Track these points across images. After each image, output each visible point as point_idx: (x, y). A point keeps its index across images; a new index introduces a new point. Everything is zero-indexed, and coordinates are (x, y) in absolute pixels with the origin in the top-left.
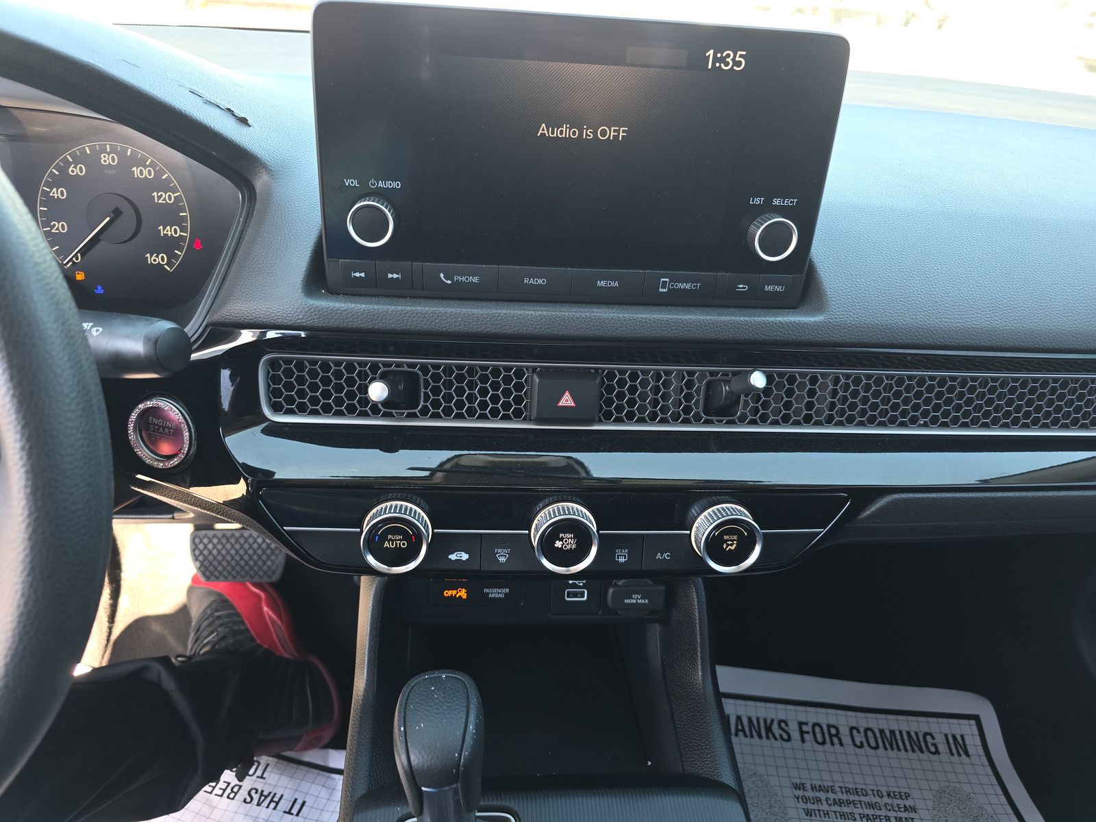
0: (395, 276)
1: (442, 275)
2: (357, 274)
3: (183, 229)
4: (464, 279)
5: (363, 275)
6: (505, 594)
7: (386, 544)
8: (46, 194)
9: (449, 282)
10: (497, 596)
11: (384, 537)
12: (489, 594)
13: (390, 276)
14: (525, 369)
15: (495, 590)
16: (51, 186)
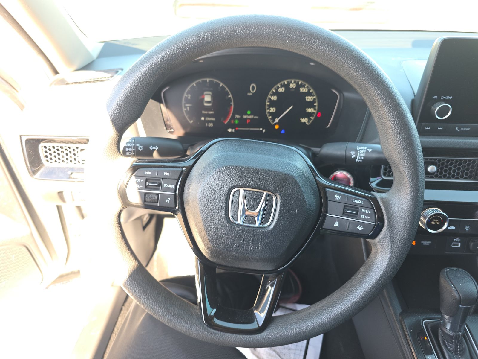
0: (440, 128)
1: (457, 128)
2: (427, 128)
3: (315, 109)
4: (464, 129)
5: (429, 128)
6: (430, 244)
7: (432, 223)
8: (270, 98)
9: (459, 130)
10: (426, 244)
11: (432, 220)
12: (423, 243)
13: (439, 128)
14: (476, 161)
15: (425, 242)
16: (272, 95)
